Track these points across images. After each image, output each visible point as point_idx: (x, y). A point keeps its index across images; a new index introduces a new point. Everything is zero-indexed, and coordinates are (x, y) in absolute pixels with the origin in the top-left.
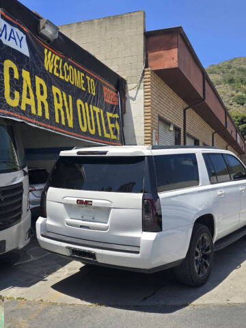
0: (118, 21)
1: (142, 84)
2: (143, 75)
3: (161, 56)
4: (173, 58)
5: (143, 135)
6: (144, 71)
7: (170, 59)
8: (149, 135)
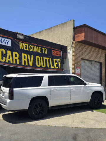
0: (65, 25)
1: (72, 47)
2: (72, 44)
3: (79, 36)
4: (83, 37)
5: (72, 67)
6: (73, 42)
7: (82, 37)
8: (74, 66)
